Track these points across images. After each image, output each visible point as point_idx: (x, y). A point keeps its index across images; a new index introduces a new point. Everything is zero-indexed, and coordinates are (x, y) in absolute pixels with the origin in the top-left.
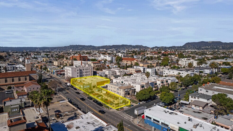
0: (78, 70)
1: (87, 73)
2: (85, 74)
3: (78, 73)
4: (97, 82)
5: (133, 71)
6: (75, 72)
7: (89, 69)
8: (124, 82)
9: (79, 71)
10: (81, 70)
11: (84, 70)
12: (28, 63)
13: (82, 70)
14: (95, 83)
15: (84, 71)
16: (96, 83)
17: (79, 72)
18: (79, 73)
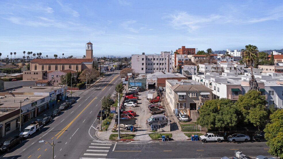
0: (143, 59)
1: (161, 66)
2: (158, 66)
3: (143, 64)
4: (158, 79)
5: (270, 70)
6: (138, 62)
7: (164, 59)
8: (204, 81)
9: (145, 60)
10: (149, 60)
11: (156, 59)
12: (89, 49)
13: (151, 60)
14: (154, 79)
15: (156, 62)
16: (156, 79)
17: (144, 62)
18: (145, 64)
